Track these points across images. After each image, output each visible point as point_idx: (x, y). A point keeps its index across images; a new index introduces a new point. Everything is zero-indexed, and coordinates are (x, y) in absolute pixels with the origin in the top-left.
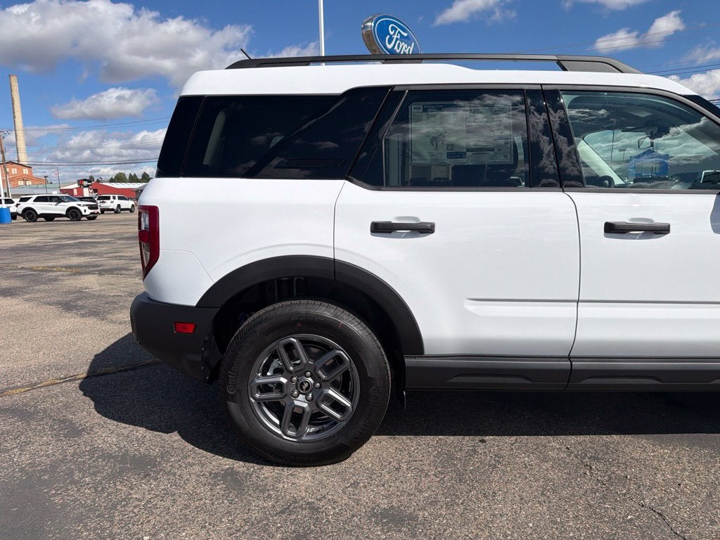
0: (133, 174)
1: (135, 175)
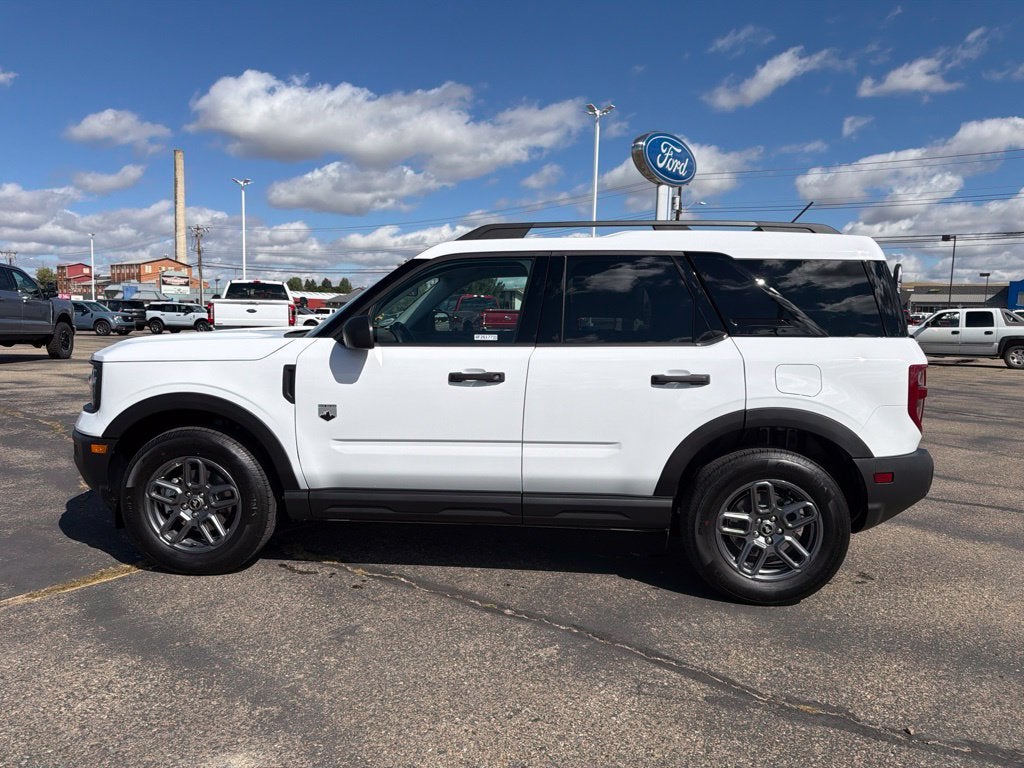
0: (310, 280)
1: (313, 281)
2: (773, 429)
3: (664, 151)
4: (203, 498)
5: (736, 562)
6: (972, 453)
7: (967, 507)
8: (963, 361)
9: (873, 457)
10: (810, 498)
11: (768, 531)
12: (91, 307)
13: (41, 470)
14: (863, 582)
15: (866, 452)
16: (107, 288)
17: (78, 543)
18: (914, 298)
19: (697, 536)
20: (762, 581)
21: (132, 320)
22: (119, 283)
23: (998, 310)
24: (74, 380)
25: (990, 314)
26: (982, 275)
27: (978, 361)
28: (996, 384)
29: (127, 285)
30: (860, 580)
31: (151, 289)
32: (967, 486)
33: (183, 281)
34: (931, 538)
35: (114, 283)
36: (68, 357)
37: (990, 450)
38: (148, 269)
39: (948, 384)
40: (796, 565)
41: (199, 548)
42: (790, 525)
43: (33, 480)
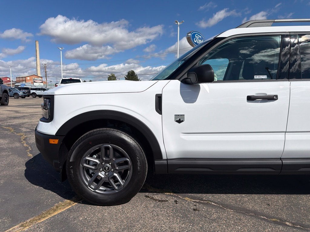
3: (196, 37)
4: (111, 165)
12: (12, 89)
13: (9, 148)
16: (15, 85)
17: (38, 187)
21: (26, 93)
22: (19, 83)
24: (12, 112)
29: (22, 83)
31: (29, 85)
33: (41, 81)
35: (17, 83)
36: (7, 105)
38: (28, 78)
41: (109, 192)
43: (6, 153)
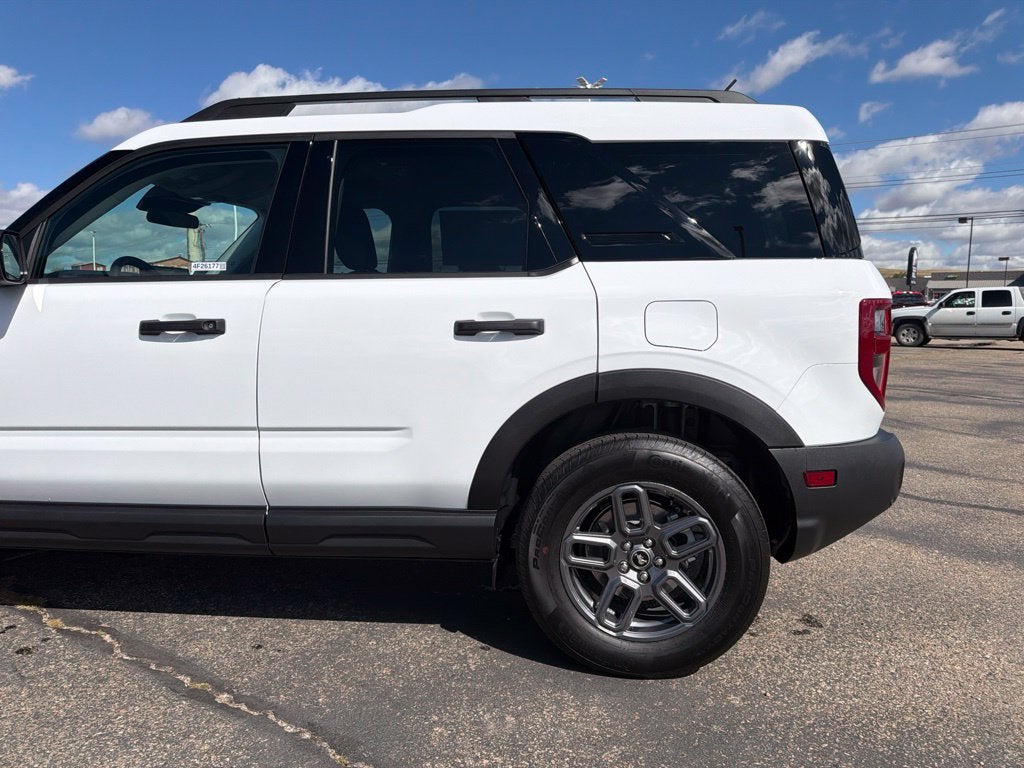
2: (661, 403)
5: (594, 610)
6: (982, 440)
7: (971, 510)
8: (980, 344)
9: (802, 446)
10: (702, 510)
11: (641, 560)
14: (805, 632)
15: (792, 439)
18: (932, 285)
19: (533, 571)
20: (633, 640)
23: (1017, 288)
25: (1008, 293)
26: (1001, 259)
27: (996, 345)
28: (1014, 365)
30: (801, 627)
32: (973, 482)
34: (917, 556)
37: (1004, 437)
39: (959, 366)
40: (685, 614)
42: (674, 553)
